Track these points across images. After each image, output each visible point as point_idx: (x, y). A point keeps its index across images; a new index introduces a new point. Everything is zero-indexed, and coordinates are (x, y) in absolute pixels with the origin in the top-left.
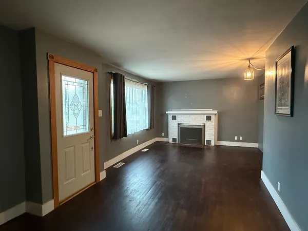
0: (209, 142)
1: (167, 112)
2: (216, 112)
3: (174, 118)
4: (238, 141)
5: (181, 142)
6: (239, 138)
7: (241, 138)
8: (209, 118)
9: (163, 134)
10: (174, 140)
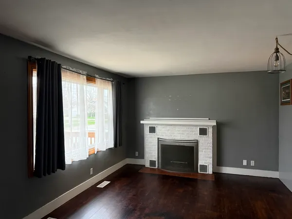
0: (204, 168)
1: (142, 122)
2: (214, 123)
3: (152, 130)
4: (248, 166)
5: (163, 166)
6: (248, 163)
7: (252, 163)
8: (203, 132)
9: (137, 154)
10: (152, 163)
